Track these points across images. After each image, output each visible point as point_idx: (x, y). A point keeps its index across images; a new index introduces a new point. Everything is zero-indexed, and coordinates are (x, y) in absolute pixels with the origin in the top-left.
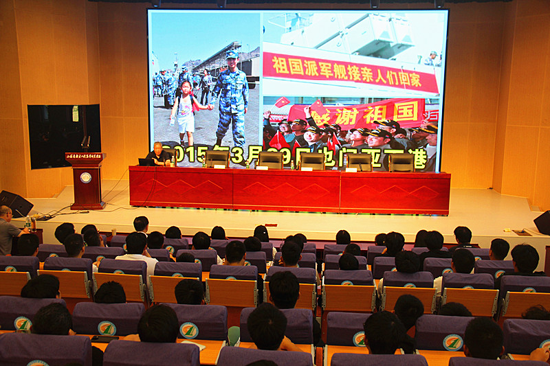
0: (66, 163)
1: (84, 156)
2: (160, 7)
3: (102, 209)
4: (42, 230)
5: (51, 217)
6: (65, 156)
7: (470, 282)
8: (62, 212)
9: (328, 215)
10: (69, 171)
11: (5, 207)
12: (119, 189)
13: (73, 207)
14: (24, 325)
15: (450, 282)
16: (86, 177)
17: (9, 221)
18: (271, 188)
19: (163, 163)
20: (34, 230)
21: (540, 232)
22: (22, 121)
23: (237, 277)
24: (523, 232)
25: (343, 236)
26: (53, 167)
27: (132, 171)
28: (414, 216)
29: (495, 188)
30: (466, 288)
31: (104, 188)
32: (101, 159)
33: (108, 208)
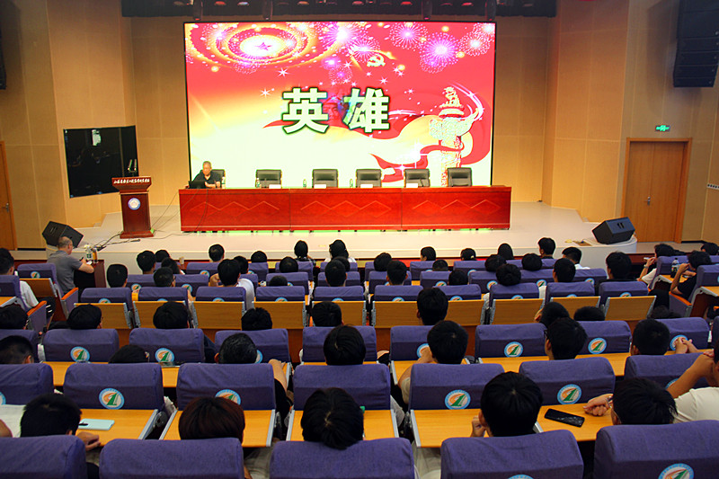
0: (112, 189)
1: (132, 181)
2: (202, 20)
3: (152, 236)
4: (103, 261)
5: (102, 248)
6: (112, 182)
7: (573, 291)
8: (112, 241)
9: (388, 233)
10: (117, 197)
11: (65, 238)
12: (168, 214)
13: (123, 236)
14: (166, 356)
15: (556, 291)
16: (134, 204)
17: (70, 253)
18: (330, 207)
19: (214, 185)
20: (96, 261)
21: (598, 241)
22: (58, 147)
23: (344, 299)
24: (582, 242)
25: (428, 253)
26: (104, 192)
27: (183, 195)
28: (474, 231)
29: (544, 201)
30: (569, 297)
31: (153, 214)
32: (150, 184)
33: (157, 235)
